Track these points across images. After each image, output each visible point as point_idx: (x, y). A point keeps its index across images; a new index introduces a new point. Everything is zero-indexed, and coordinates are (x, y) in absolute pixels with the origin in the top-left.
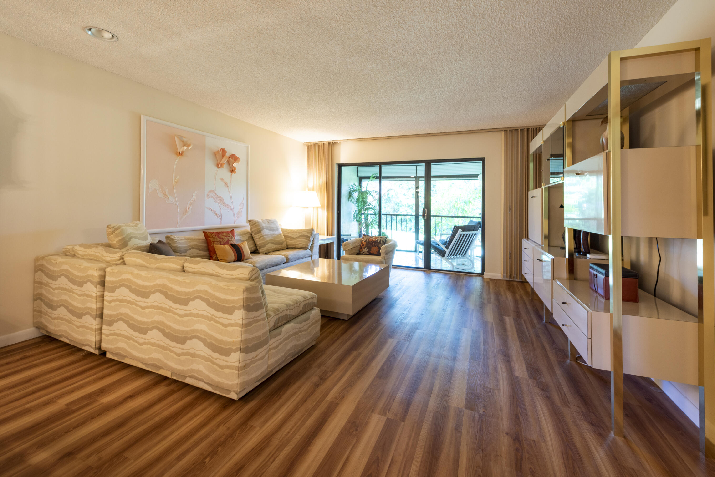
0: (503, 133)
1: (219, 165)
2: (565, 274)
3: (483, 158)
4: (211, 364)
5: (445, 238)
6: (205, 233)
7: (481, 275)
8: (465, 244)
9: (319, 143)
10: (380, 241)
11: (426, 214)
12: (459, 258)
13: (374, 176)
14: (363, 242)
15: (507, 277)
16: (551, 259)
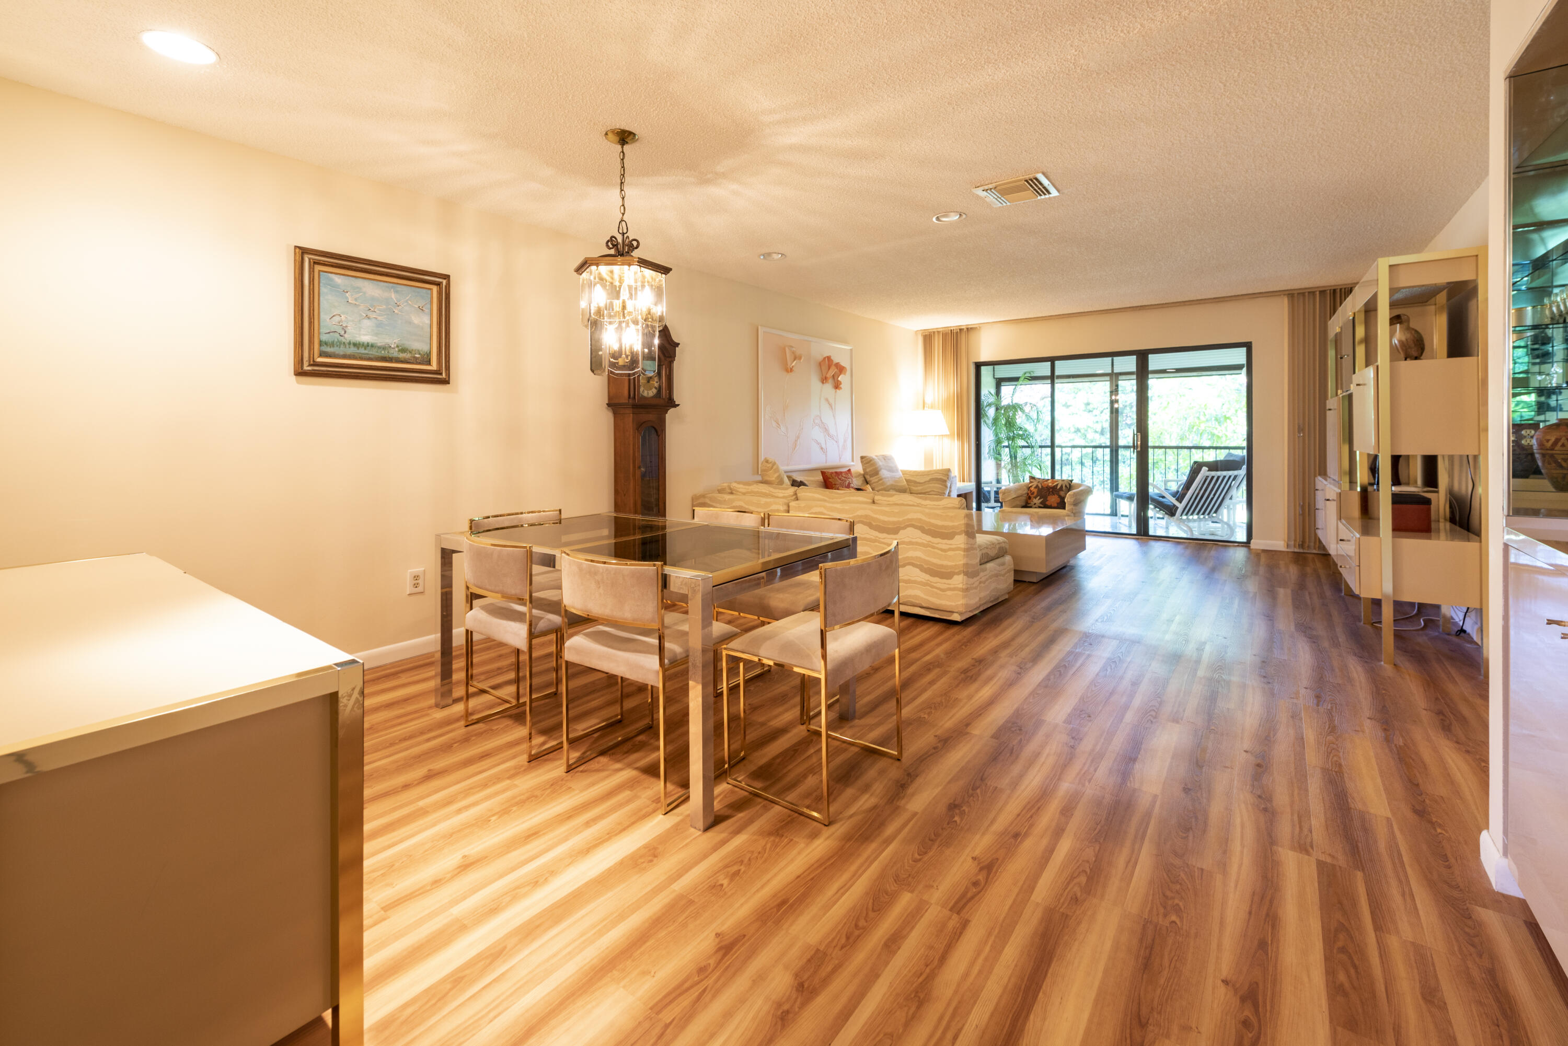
0: (1285, 301)
1: (824, 380)
2: (1356, 511)
3: (1248, 343)
4: (930, 589)
5: (1174, 487)
6: (823, 473)
7: (1247, 544)
8: (1214, 495)
9: (943, 329)
10: (1062, 486)
11: (1139, 443)
12: (1204, 519)
13: (1028, 375)
14: (1032, 489)
15: (1295, 546)
16: (1337, 493)
